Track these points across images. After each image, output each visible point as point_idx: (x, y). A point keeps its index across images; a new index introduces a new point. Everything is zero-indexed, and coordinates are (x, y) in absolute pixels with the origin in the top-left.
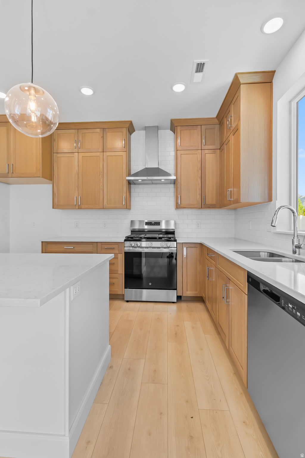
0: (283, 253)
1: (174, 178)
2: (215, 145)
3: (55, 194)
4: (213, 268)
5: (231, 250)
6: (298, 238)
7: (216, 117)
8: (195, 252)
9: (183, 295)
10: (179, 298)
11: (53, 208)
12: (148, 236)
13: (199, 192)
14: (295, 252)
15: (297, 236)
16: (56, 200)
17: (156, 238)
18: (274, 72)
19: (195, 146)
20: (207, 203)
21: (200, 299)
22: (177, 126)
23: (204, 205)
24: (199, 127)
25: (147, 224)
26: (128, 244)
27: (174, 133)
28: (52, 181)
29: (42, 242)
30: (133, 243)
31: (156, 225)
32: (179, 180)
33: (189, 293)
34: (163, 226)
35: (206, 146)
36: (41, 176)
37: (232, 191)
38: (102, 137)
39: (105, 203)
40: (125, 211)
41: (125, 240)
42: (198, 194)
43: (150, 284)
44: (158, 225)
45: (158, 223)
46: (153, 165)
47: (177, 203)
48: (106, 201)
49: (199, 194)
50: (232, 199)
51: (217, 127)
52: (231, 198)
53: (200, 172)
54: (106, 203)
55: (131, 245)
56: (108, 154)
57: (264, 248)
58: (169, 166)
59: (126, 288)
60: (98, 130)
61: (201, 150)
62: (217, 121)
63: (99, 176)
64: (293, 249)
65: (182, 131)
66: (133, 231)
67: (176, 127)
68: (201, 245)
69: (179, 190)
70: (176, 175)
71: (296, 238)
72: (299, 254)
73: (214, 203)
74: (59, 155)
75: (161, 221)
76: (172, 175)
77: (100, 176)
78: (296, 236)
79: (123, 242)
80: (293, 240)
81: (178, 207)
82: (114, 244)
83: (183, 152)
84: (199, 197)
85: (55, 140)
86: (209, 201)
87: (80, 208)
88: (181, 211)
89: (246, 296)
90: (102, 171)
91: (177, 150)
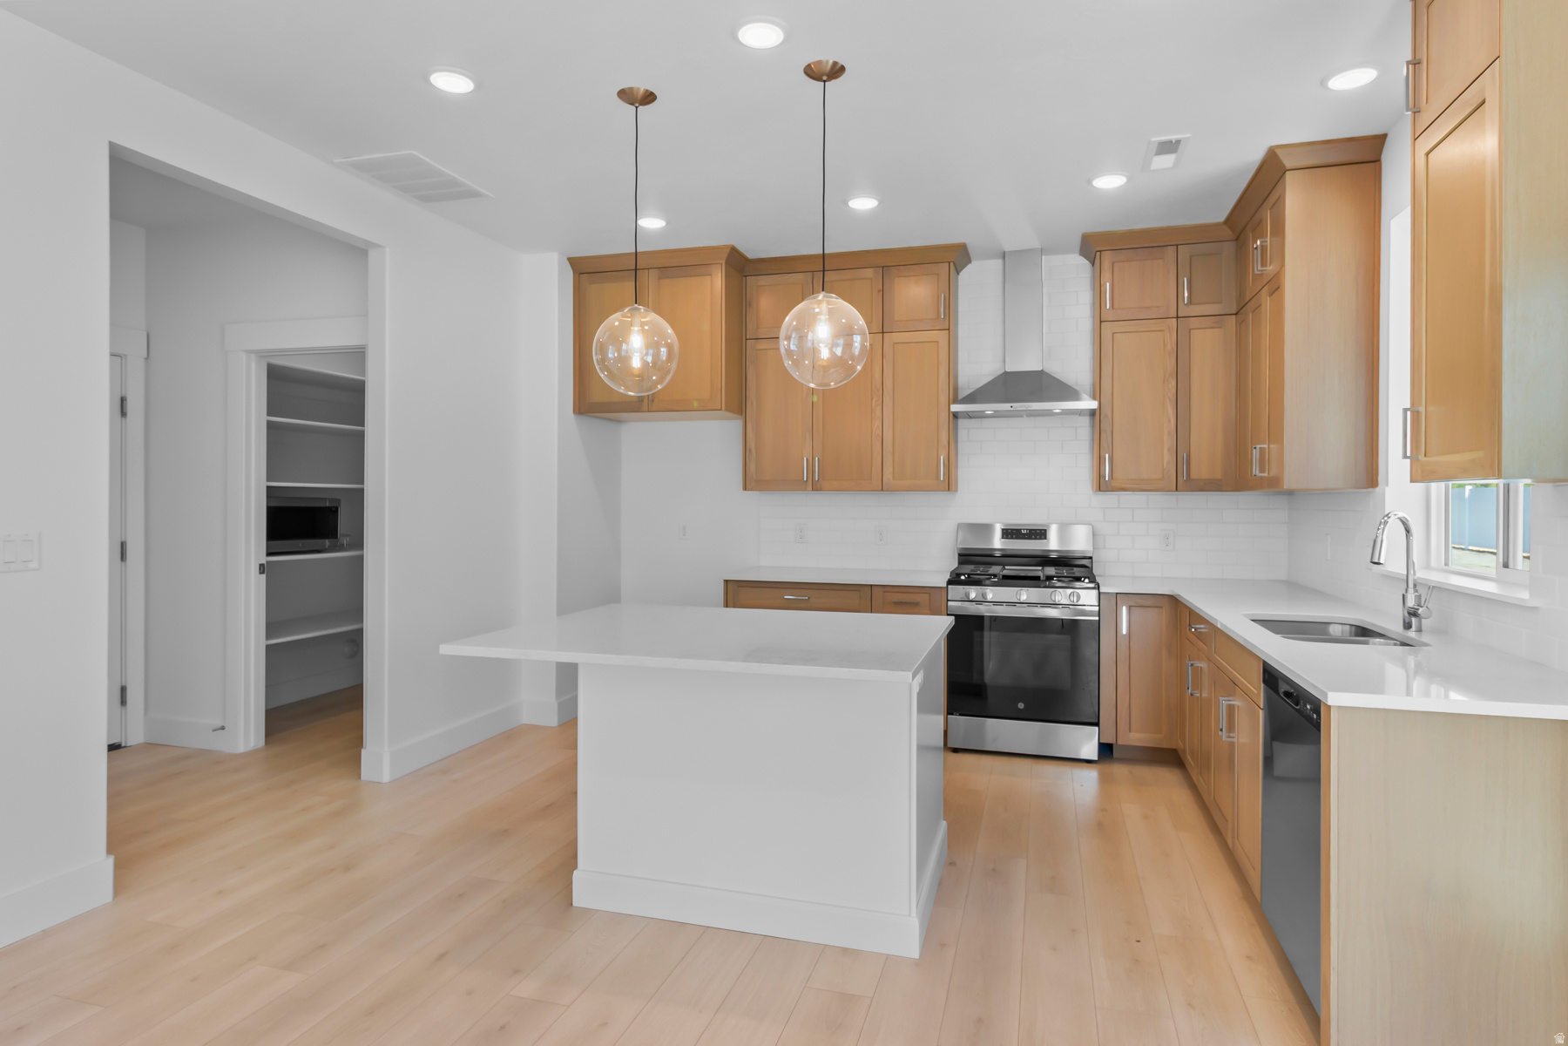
0: (1384, 628)
1: (1094, 405)
2: (1221, 302)
3: (750, 451)
4: (1202, 665)
5: (1246, 616)
6: (1416, 591)
7: (1228, 221)
8: (1156, 620)
9: (1120, 742)
10: (1106, 750)
11: (745, 488)
12: (1010, 570)
13: (1168, 442)
14: (1408, 626)
15: (1415, 586)
16: (752, 467)
17: (1038, 578)
18: (1384, 137)
19: (1157, 307)
20: (1194, 475)
21: (1169, 757)
22: (1100, 251)
23: (1184, 480)
24: (1171, 250)
25: (1008, 533)
26: (956, 591)
27: (1093, 264)
28: (741, 414)
29: (726, 582)
30: (973, 592)
31: (1036, 539)
32: (1106, 410)
33: (1136, 737)
34: (1053, 544)
35: (1192, 307)
36: (723, 408)
37: (1265, 448)
38: (879, 291)
39: (888, 475)
40: (939, 497)
41: (950, 582)
42: (1166, 450)
43: (1021, 706)
44: (1040, 539)
45: (1040, 534)
46: (1028, 363)
47: (1100, 476)
48: (891, 469)
49: (1169, 450)
50: (1266, 475)
51: (1228, 248)
52: (1262, 470)
53: (1174, 383)
54: (891, 477)
55: (967, 595)
56: (896, 337)
57: (1342, 615)
58: (1075, 365)
59: (952, 714)
60: (869, 273)
61: (1177, 317)
62: (1228, 233)
63: (872, 399)
64: (1404, 616)
65: (1115, 264)
66: (966, 557)
67: (1098, 254)
68: (1174, 601)
69: (1106, 437)
70: (1096, 394)
71: (1411, 590)
72: (1419, 630)
73: (1218, 475)
74: (762, 345)
75: (1048, 526)
76: (1085, 396)
77: (874, 401)
78: (1411, 585)
79: (945, 585)
80: (1403, 595)
81: (1101, 485)
82: (917, 590)
83: (1118, 327)
84: (1168, 458)
85: (750, 305)
86: (1200, 470)
87: (816, 487)
88: (1110, 498)
89: (1261, 711)
90: (880, 386)
91: (1100, 320)
